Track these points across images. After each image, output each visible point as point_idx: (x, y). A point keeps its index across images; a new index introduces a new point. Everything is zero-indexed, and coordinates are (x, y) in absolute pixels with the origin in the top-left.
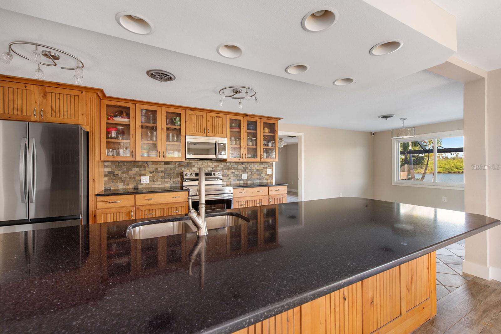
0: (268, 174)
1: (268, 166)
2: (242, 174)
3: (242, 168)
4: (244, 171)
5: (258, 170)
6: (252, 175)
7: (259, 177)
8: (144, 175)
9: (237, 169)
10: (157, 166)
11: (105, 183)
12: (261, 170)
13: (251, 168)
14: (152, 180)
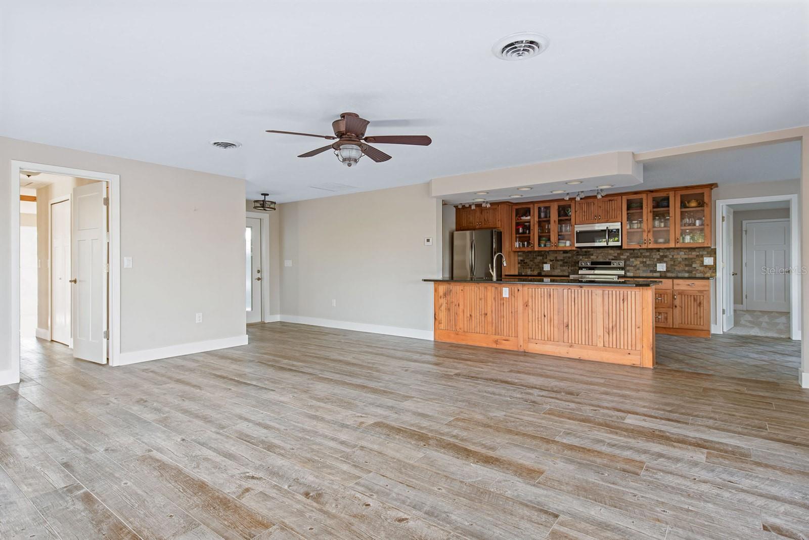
0: (705, 264)
1: (705, 253)
2: (658, 264)
3: (659, 257)
4: (661, 260)
5: (686, 259)
6: (675, 266)
7: (687, 269)
8: (546, 263)
9: (649, 257)
10: (556, 255)
11: (519, 268)
12: (692, 259)
13: (673, 256)
14: (552, 267)
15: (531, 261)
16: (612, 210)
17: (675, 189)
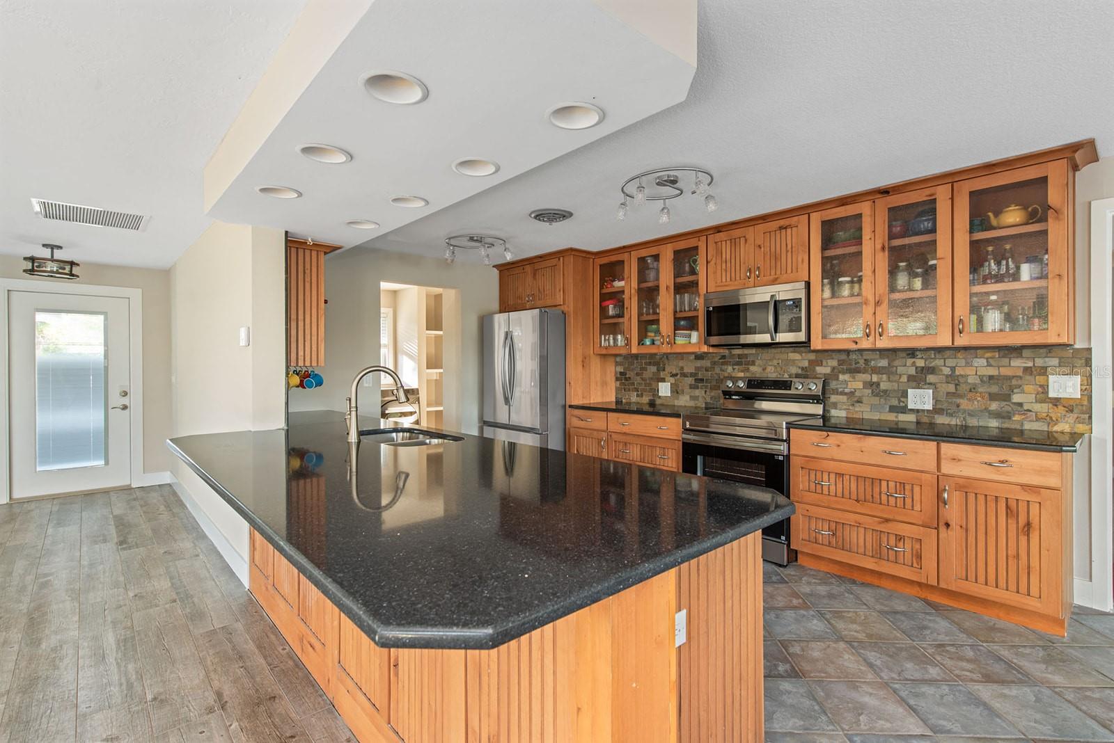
0: (1051, 395)
1: (1055, 362)
2: (910, 391)
3: (912, 371)
4: (918, 380)
5: (991, 377)
6: (961, 396)
7: (994, 406)
8: (663, 380)
9: (889, 371)
10: (681, 364)
11: (617, 389)
12: (1010, 378)
13: (953, 369)
14: (676, 391)
15: (637, 374)
16: (787, 251)
17: (952, 178)
